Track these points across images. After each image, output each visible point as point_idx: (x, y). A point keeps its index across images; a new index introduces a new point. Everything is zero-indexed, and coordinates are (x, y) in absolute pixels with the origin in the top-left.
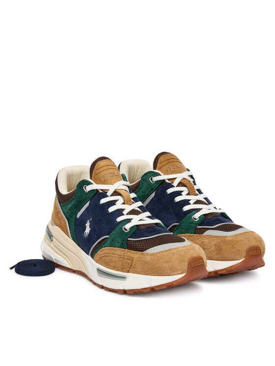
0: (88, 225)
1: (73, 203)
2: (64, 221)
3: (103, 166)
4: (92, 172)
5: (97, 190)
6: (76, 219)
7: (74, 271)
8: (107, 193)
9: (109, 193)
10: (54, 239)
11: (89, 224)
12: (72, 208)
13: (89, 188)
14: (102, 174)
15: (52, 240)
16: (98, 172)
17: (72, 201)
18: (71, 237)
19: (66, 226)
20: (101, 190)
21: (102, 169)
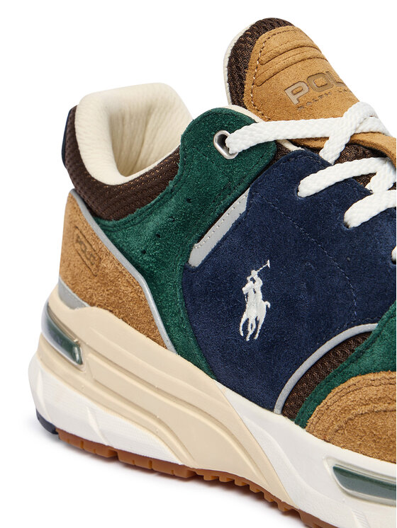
0: (253, 287)
1: (168, 210)
2: (132, 283)
3: (284, 47)
4: (242, 78)
5: (276, 142)
6: (187, 269)
7: (195, 476)
8: (318, 150)
9: (329, 152)
10: (88, 357)
11: (259, 283)
12: (165, 228)
13: (239, 141)
14: (286, 79)
15: (81, 362)
16: (268, 74)
17: (163, 202)
18: (169, 343)
19: (142, 301)
20: (293, 142)
21: (280, 62)
